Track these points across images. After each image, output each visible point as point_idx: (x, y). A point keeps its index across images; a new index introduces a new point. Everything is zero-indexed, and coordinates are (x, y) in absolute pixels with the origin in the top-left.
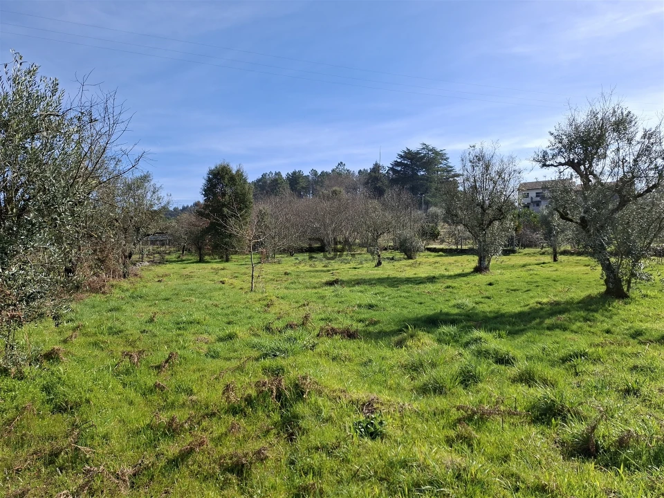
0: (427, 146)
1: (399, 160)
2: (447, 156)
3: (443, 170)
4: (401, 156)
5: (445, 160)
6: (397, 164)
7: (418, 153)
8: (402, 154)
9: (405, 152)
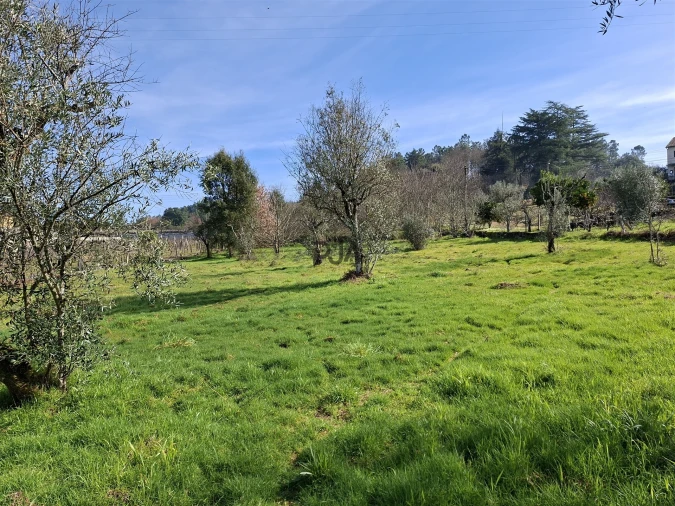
0: (555, 105)
1: (522, 125)
2: (586, 113)
3: (580, 131)
4: (524, 120)
5: (584, 118)
6: (519, 129)
7: (545, 113)
8: (526, 117)
9: (528, 114)
